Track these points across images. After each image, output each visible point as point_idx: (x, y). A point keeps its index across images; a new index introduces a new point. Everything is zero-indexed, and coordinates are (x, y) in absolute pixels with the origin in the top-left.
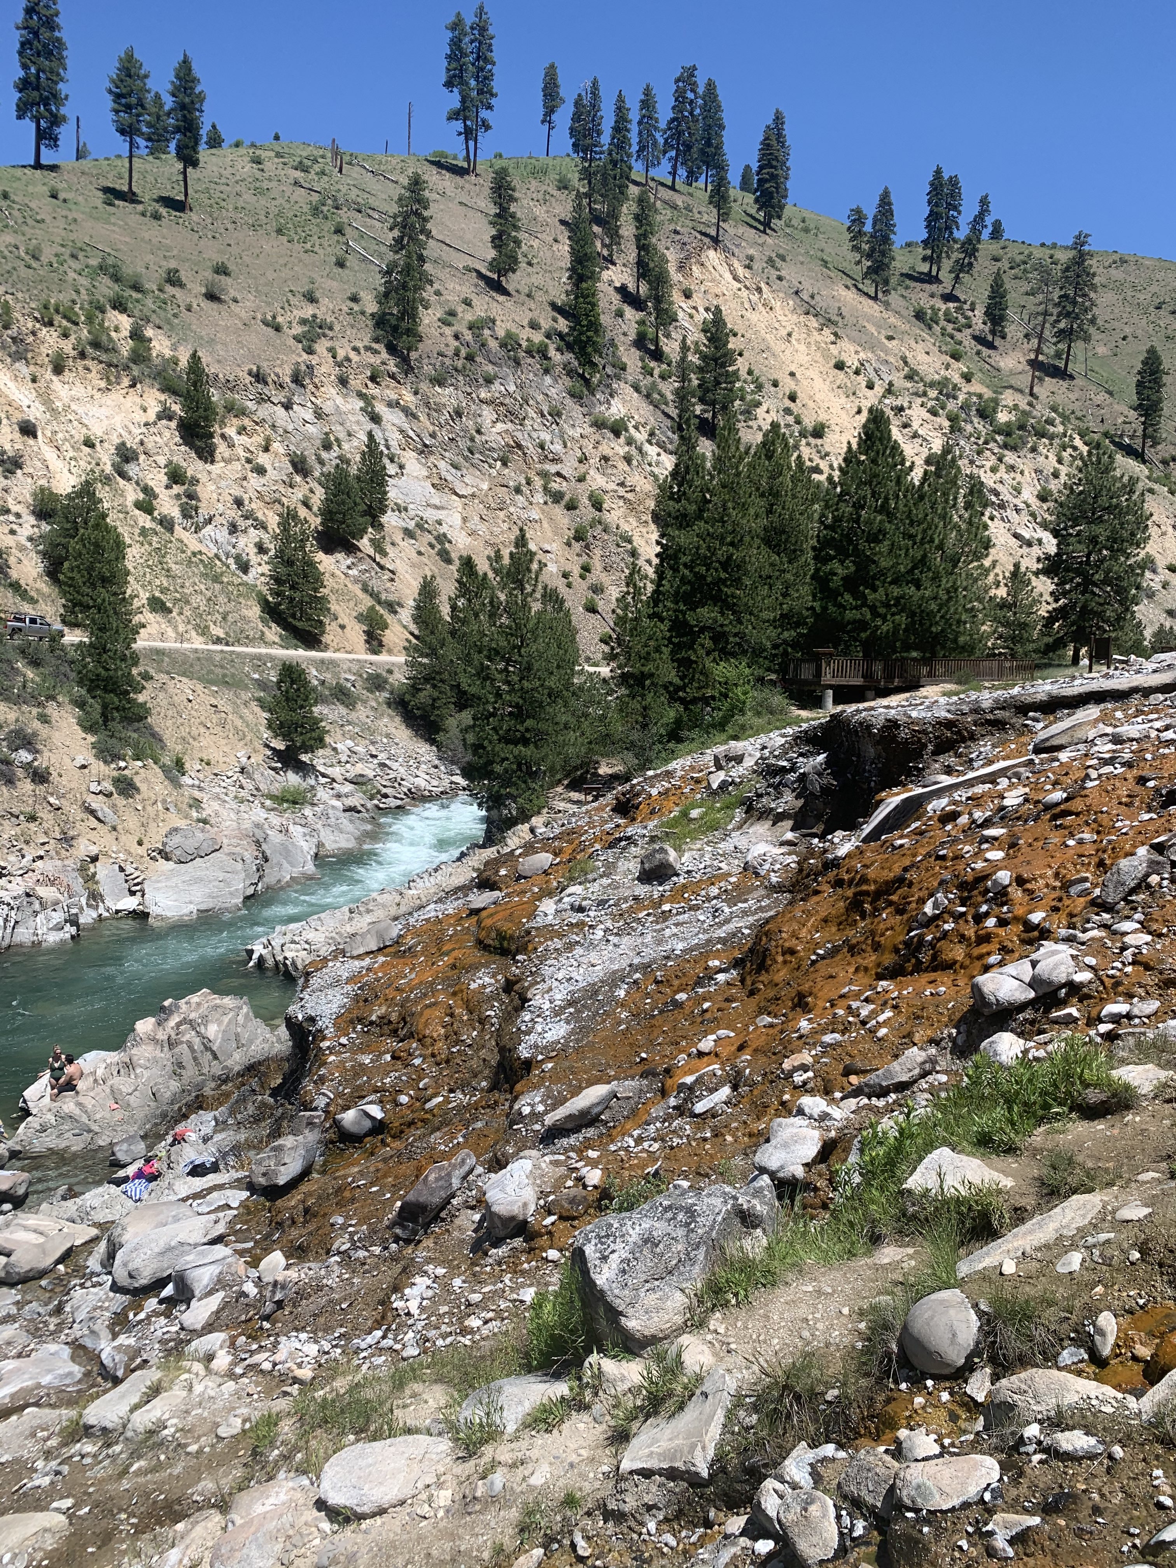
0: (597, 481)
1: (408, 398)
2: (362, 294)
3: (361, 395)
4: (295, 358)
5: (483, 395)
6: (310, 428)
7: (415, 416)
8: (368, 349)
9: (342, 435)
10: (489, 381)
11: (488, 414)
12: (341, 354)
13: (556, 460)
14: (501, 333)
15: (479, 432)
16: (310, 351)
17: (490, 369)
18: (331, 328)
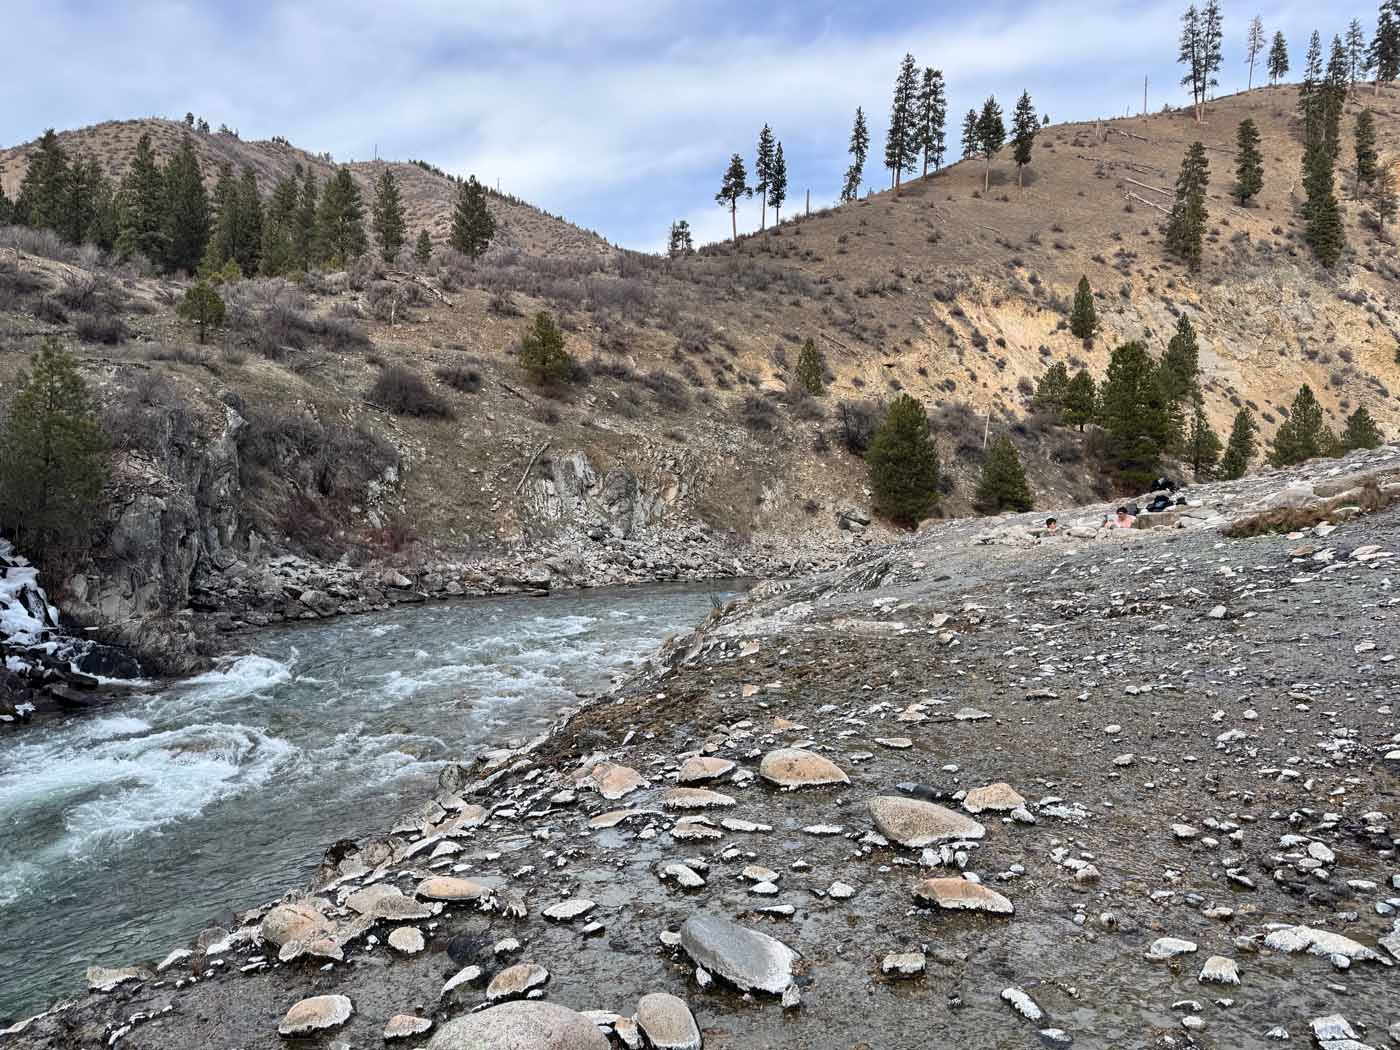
0: (1343, 340)
1: (1195, 298)
2: (1150, 230)
3: (1164, 299)
4: (1119, 281)
5: (1248, 288)
6: (1137, 325)
7: (1201, 309)
8: (1162, 267)
9: (1156, 328)
10: (1252, 277)
11: (1253, 302)
12: (1147, 272)
13: (1309, 328)
14: (1255, 242)
15: (1247, 314)
16: (1127, 274)
17: (1252, 268)
18: (1135, 256)
